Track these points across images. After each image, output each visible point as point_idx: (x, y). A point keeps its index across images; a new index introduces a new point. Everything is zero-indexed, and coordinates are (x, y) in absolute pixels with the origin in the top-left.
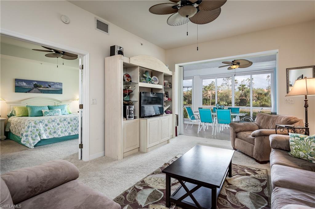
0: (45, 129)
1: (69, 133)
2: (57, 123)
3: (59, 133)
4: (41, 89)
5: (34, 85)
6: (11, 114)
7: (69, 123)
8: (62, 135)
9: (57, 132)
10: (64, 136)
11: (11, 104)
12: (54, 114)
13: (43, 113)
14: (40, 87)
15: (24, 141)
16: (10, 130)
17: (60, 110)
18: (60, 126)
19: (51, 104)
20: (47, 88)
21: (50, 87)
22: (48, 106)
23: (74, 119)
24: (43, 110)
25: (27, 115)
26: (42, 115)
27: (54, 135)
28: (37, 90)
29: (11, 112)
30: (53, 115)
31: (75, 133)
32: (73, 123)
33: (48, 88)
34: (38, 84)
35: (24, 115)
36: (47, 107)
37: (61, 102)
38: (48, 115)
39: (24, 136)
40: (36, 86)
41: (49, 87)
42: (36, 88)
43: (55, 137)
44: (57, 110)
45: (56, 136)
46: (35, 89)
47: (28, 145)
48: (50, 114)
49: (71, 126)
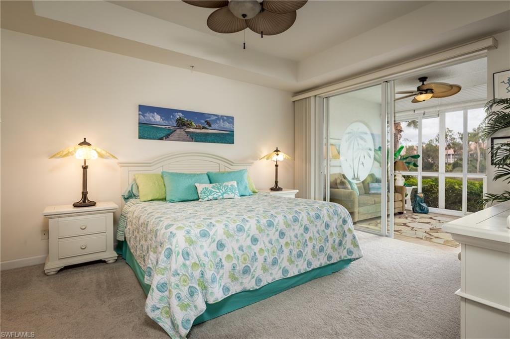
0: (218, 260)
1: (285, 271)
2: (251, 235)
3: (259, 272)
4: (191, 130)
5: (178, 120)
6: (130, 191)
7: (282, 234)
8: (267, 279)
9: (252, 271)
10: (270, 281)
11: (130, 168)
12: (225, 196)
13: (199, 192)
14: (189, 125)
15: (155, 308)
16: (125, 238)
17: (235, 183)
18: (260, 245)
19: (213, 168)
20: (204, 128)
21: (210, 126)
22: (207, 174)
23: (295, 221)
24: (197, 185)
25: (163, 197)
26: (196, 198)
27: (244, 281)
28: (184, 133)
29: (130, 189)
30: (221, 197)
31: (300, 267)
32: (292, 234)
33: (206, 128)
34: (186, 119)
35: (156, 198)
36: (207, 177)
37: (231, 163)
38: (210, 197)
39: (155, 289)
40: (181, 124)
41: (207, 126)
42: (180, 128)
43: (248, 289)
44: (229, 184)
45: (250, 284)
46: (178, 131)
47: (166, 325)
48: (215, 196)
49: (287, 244)
